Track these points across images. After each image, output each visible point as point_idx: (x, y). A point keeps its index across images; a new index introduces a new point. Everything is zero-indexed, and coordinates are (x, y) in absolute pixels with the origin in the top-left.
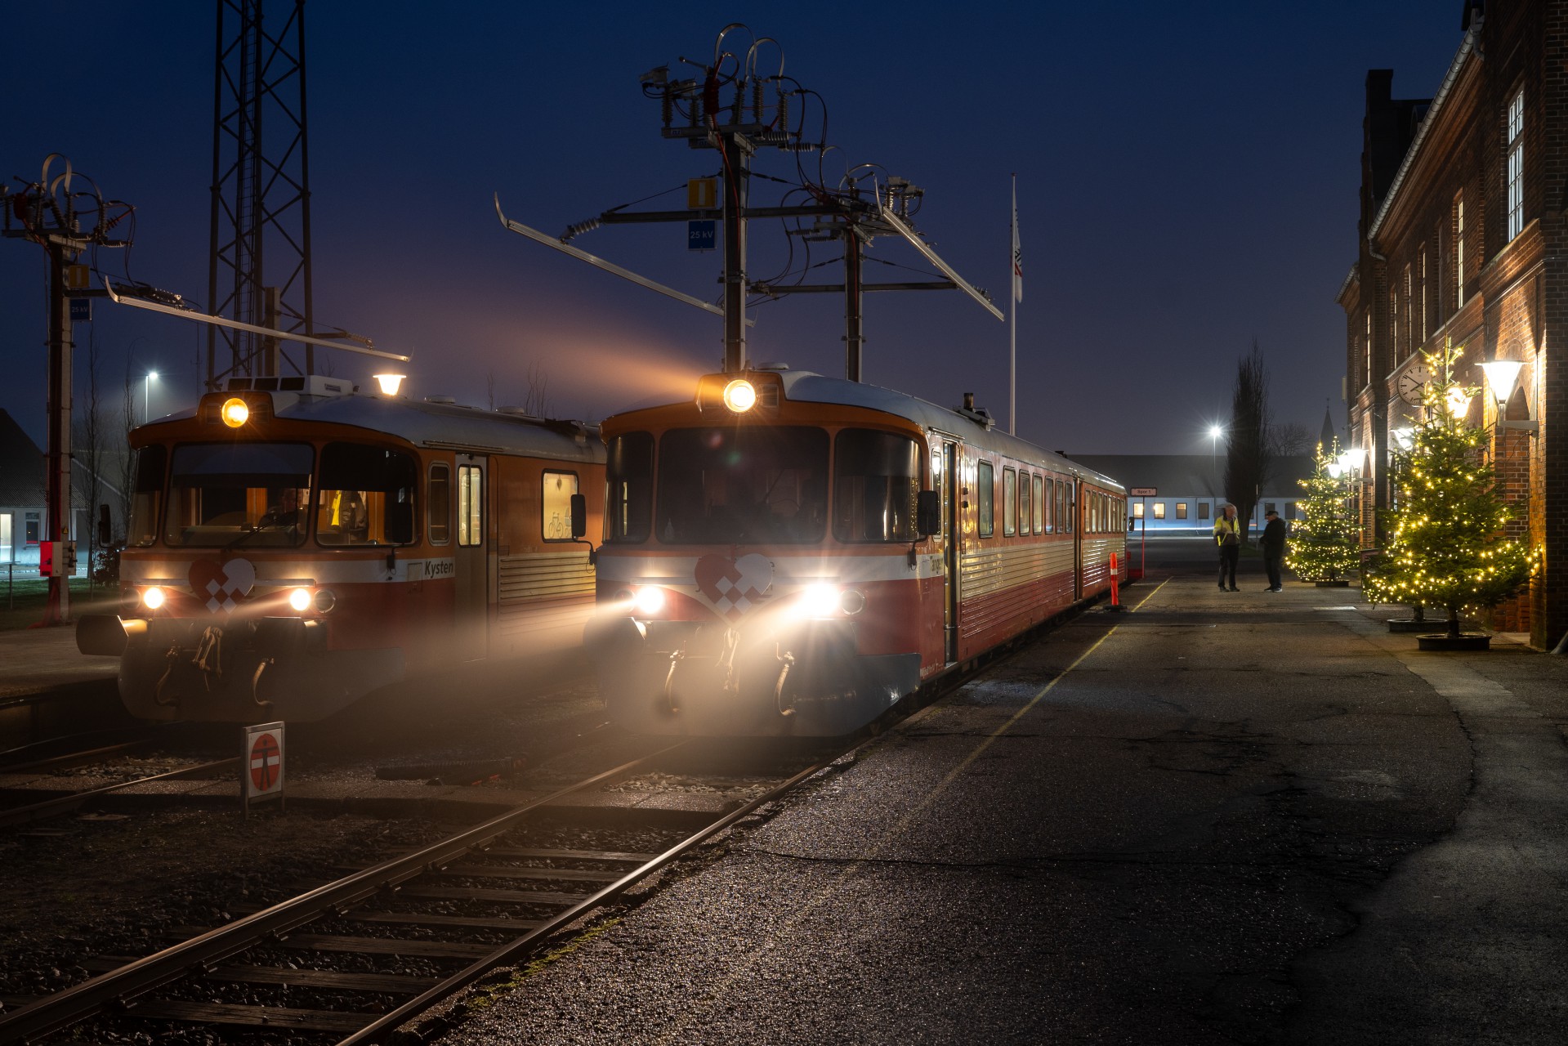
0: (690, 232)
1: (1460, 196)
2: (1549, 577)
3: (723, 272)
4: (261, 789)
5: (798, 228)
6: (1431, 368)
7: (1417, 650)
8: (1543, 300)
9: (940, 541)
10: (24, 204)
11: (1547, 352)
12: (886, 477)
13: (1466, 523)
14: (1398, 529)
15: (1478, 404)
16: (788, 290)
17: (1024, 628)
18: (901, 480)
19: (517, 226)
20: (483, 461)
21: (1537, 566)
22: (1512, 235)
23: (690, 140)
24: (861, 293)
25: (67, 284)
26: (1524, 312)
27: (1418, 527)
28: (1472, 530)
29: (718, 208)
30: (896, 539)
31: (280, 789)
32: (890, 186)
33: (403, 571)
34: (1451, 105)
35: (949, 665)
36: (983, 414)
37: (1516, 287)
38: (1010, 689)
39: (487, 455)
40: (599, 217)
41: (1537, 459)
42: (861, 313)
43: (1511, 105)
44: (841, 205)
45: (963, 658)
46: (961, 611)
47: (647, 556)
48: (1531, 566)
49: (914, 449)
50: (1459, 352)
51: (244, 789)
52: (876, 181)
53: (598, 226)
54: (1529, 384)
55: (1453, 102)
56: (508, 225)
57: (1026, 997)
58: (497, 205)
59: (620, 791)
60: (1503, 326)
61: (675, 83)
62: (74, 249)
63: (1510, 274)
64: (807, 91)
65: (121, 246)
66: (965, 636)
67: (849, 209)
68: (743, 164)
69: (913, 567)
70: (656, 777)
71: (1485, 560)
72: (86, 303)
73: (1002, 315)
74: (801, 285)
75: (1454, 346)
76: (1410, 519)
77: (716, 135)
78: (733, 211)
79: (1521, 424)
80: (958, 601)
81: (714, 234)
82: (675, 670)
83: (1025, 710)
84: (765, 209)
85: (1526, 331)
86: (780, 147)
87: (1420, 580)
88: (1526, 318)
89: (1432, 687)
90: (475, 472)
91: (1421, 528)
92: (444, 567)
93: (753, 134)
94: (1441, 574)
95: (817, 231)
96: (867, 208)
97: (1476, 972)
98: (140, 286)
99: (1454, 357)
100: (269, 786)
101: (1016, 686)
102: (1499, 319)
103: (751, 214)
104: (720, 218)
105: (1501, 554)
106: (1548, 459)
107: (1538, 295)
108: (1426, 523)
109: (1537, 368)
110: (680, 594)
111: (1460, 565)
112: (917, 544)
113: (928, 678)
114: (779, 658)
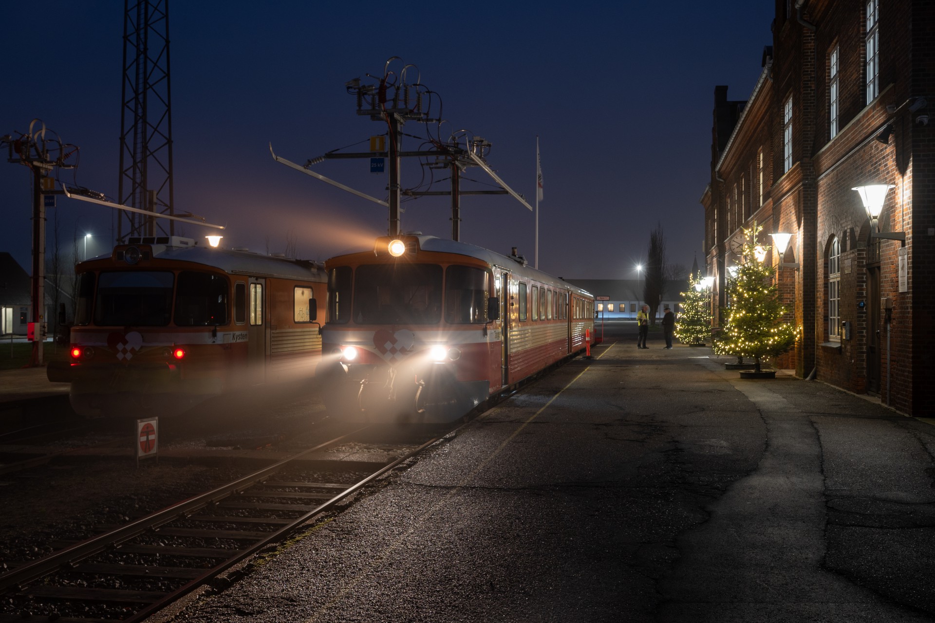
0: (371, 164)
1: (761, 150)
2: (804, 342)
3: (388, 185)
4: (145, 452)
5: (427, 162)
6: (746, 236)
7: (739, 378)
8: (802, 203)
9: (499, 323)
10: (20, 146)
11: (804, 229)
12: (472, 290)
13: (764, 314)
14: (730, 317)
15: (770, 254)
16: (422, 194)
17: (542, 367)
18: (479, 292)
19: (281, 160)
20: (263, 281)
21: (798, 336)
22: (786, 170)
23: (371, 116)
24: (459, 196)
25: (42, 187)
26: (792, 209)
27: (740, 316)
28: (767, 318)
29: (386, 152)
30: (476, 322)
31: (155, 452)
32: (474, 141)
33: (221, 338)
34: (757, 104)
35: (504, 387)
36: (521, 258)
37: (789, 196)
38: (536, 399)
40: (324, 155)
41: (799, 282)
42: (459, 206)
43: (786, 105)
44: (449, 151)
45: (511, 383)
46: (510, 359)
47: (348, 330)
48: (796, 336)
49: (486, 275)
50: (760, 228)
51: (136, 452)
52: (467, 138)
53: (323, 160)
54: (795, 244)
55: (757, 103)
56: (277, 159)
57: (543, 556)
58: (271, 149)
59: (334, 452)
60: (782, 216)
61: (364, 87)
62: (46, 169)
63: (785, 190)
64: (431, 92)
65: (72, 168)
66: (512, 371)
67: (453, 153)
68: (399, 129)
69: (486, 336)
70: (353, 444)
71: (773, 333)
72: (53, 198)
73: (531, 207)
74: (429, 191)
75: (758, 225)
76: (736, 312)
77: (385, 114)
78: (394, 153)
79: (791, 265)
80: (509, 354)
81: (383, 165)
82: (363, 389)
83: (542, 409)
84: (410, 152)
85: (794, 218)
86: (418, 121)
87: (741, 343)
88: (794, 212)
89: (747, 397)
90: (259, 288)
91: (742, 317)
92: (243, 336)
93: (405, 113)
94: (751, 341)
95: (437, 164)
96: (462, 152)
97: (768, 540)
98: (83, 189)
99: (758, 231)
100: (150, 451)
101: (538, 397)
102: (780, 212)
103: (403, 154)
104: (387, 156)
105: (781, 330)
106: (804, 283)
107: (799, 200)
108: (744, 315)
109: (799, 237)
110: (365, 350)
111: (761, 336)
112: (487, 324)
113: (493, 393)
114: (417, 383)
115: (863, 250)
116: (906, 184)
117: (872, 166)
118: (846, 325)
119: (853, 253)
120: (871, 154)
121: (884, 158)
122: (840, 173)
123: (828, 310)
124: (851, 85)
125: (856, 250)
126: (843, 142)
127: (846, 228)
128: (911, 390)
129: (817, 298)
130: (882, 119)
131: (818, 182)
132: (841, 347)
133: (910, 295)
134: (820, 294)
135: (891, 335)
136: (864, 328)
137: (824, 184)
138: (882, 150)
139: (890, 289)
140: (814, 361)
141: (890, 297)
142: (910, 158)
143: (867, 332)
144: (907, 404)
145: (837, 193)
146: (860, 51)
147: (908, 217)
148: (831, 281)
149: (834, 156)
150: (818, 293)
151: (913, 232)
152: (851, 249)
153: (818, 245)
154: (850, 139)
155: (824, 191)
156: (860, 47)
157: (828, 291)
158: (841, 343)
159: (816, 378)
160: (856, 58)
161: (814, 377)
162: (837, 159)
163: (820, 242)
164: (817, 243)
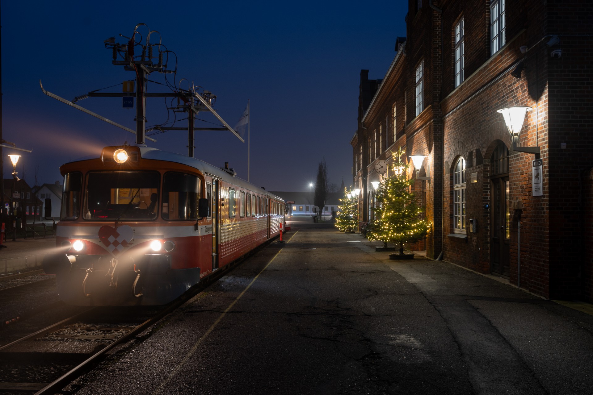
0: (123, 101)
1: (395, 105)
2: (435, 233)
3: (136, 117)
5: (171, 107)
6: (394, 158)
7: (390, 260)
8: (432, 134)
9: (210, 219)
11: (434, 152)
12: (186, 192)
13: (406, 213)
14: (383, 215)
16: (168, 129)
17: (248, 251)
18: (193, 194)
19: (49, 94)
21: (430, 229)
22: (417, 114)
23: (125, 67)
24: (194, 131)
26: (424, 139)
27: (390, 214)
28: (408, 216)
29: (134, 93)
30: (190, 219)
32: (205, 94)
35: (214, 270)
36: (232, 170)
37: (421, 131)
38: (240, 281)
40: (88, 94)
41: (430, 191)
42: (194, 138)
43: (417, 69)
44: (181, 93)
45: (221, 266)
46: (220, 247)
47: (77, 226)
48: (428, 229)
49: (199, 181)
50: (403, 152)
53: (87, 97)
54: (426, 164)
56: (46, 94)
58: (41, 85)
60: (414, 145)
61: (118, 44)
63: (418, 127)
64: (170, 51)
66: (222, 257)
68: (145, 77)
69: (197, 231)
70: (77, 326)
71: (413, 227)
73: (244, 141)
74: (173, 127)
75: (402, 150)
76: (387, 212)
77: (134, 64)
78: (140, 94)
79: (423, 178)
80: (219, 243)
81: (132, 103)
82: (88, 276)
83: (243, 293)
84: (153, 94)
85: (425, 146)
86: (159, 71)
87: (391, 234)
88: (425, 141)
91: (391, 215)
93: (149, 64)
94: (398, 232)
95: (178, 108)
96: (191, 94)
99: (402, 154)
101: (241, 279)
102: (413, 143)
103: (148, 95)
104: (136, 96)
105: (419, 225)
106: (434, 191)
107: (430, 132)
108: (392, 213)
109: (430, 158)
110: (92, 243)
111: (405, 229)
112: (198, 221)
113: (203, 277)
114: (136, 271)
115: (487, 165)
116: (540, 108)
117: (499, 99)
118: (473, 222)
119: (479, 167)
120: (497, 91)
121: (513, 91)
122: (466, 110)
123: (453, 210)
124: (476, 42)
125: (482, 165)
126: (470, 86)
127: (472, 150)
128: (548, 277)
129: (444, 202)
130: (510, 62)
131: (445, 119)
132: (467, 238)
133: (546, 198)
134: (446, 199)
135: (520, 230)
136: (489, 224)
137: (450, 120)
138: (509, 86)
139: (520, 194)
140: (441, 247)
141: (521, 199)
142: (545, 85)
143: (490, 228)
144: (542, 288)
145: (463, 124)
146: (485, 15)
147: (543, 134)
148: (456, 189)
149: (460, 98)
150: (445, 198)
151: (549, 146)
152: (477, 165)
153: (445, 164)
154: (476, 83)
155: (450, 125)
156: (485, 13)
157: (453, 196)
158: (467, 234)
159: (443, 259)
160: (482, 22)
161: (441, 259)
162: (462, 100)
163: (447, 162)
164: (443, 163)
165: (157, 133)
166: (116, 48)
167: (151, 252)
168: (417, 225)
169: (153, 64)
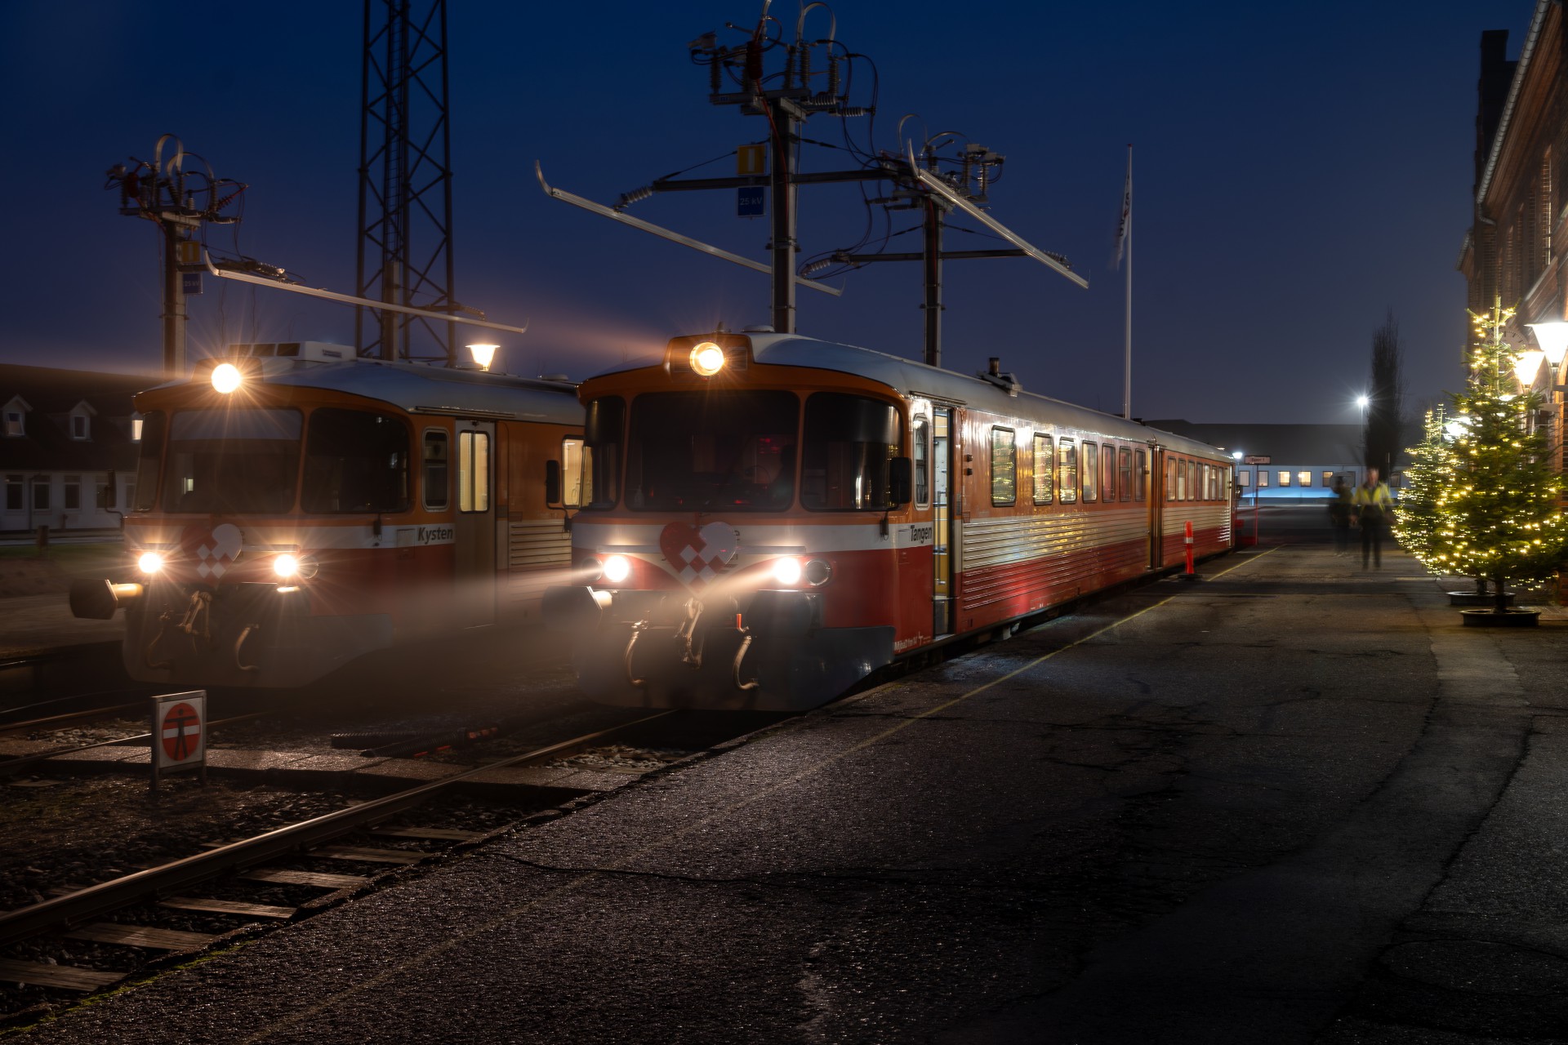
0: (739, 199)
1: (1549, 155)
3: (771, 239)
4: (176, 759)
5: (877, 197)
6: (1478, 330)
7: (1460, 626)
9: (928, 509)
12: (862, 442)
13: (1512, 493)
16: (869, 259)
19: (559, 193)
20: (490, 427)
23: (742, 107)
24: (940, 263)
27: (1462, 496)
29: (767, 175)
30: (868, 507)
33: (391, 537)
35: (940, 638)
36: (1008, 379)
39: (495, 421)
40: (651, 185)
42: (940, 280)
45: (964, 630)
46: (963, 581)
47: (615, 523)
49: (893, 414)
50: (1509, 313)
53: (650, 194)
56: (552, 193)
58: (540, 174)
61: (723, 49)
62: (189, 227)
64: (857, 55)
65: (231, 222)
66: (967, 608)
68: (792, 129)
69: (886, 537)
71: (1530, 532)
76: (1454, 488)
77: (762, 100)
78: (781, 177)
80: (958, 570)
81: (763, 200)
82: (637, 639)
83: (986, 686)
84: (814, 174)
86: (830, 112)
90: (480, 439)
91: (1465, 498)
92: (441, 533)
93: (800, 98)
94: (1481, 547)
95: (895, 199)
98: (247, 260)
99: (1505, 318)
100: (186, 754)
101: (1005, 661)
103: (800, 179)
104: (768, 184)
105: (1549, 526)
108: (1469, 493)
110: (646, 563)
111: (1505, 538)
112: (889, 513)
113: (905, 651)
114: (742, 630)
165: (839, 272)
166: (719, 59)
167: (772, 584)
168: (1543, 526)
169: (814, 94)
